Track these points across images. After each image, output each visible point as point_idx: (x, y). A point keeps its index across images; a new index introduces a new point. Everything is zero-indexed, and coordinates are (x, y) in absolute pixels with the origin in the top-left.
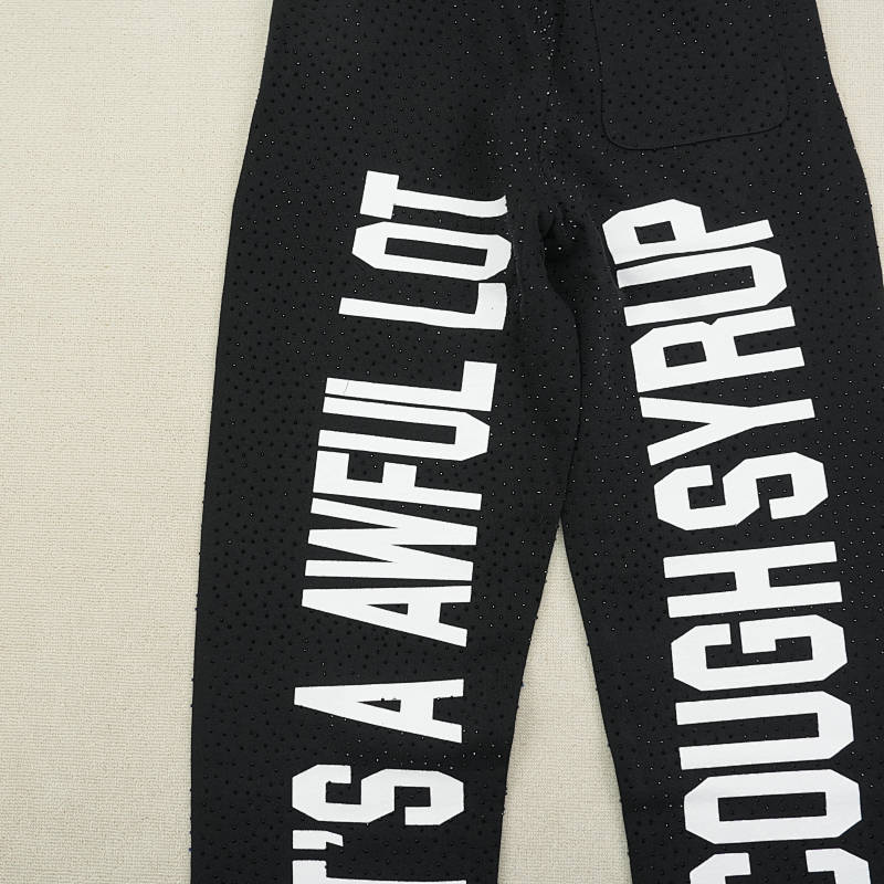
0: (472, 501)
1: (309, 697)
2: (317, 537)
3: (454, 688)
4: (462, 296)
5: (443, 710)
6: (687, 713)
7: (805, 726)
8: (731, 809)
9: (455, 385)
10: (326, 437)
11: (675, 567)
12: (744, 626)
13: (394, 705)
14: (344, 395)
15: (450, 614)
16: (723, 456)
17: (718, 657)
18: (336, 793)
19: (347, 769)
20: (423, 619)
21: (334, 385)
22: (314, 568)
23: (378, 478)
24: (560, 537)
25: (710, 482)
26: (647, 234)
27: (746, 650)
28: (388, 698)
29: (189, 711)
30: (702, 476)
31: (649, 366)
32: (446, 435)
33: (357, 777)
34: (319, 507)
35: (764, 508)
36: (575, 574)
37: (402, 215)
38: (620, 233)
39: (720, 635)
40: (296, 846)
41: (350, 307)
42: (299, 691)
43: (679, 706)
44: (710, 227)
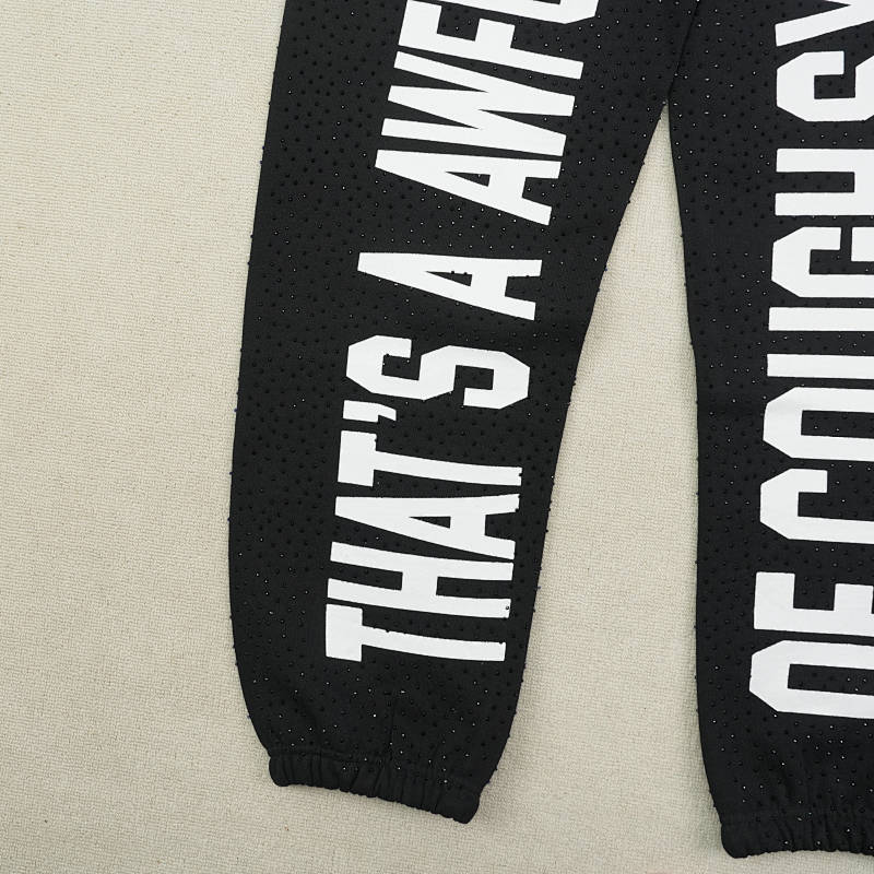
0: (572, 69)
1: (373, 264)
2: (398, 95)
3: (531, 268)
5: (516, 288)
6: (781, 319)
8: (815, 423)
11: (789, 160)
12: (857, 232)
13: (465, 279)
16: (859, 43)
17: (822, 263)
18: (393, 367)
19: (408, 342)
20: (505, 192)
22: (392, 128)
23: (470, 34)
24: (664, 118)
25: (841, 71)
27: (856, 257)
28: (459, 271)
29: (245, 270)
30: (832, 63)
33: (418, 351)
34: (403, 62)
39: (830, 239)
40: (346, 416)
42: (364, 257)
43: (773, 311)
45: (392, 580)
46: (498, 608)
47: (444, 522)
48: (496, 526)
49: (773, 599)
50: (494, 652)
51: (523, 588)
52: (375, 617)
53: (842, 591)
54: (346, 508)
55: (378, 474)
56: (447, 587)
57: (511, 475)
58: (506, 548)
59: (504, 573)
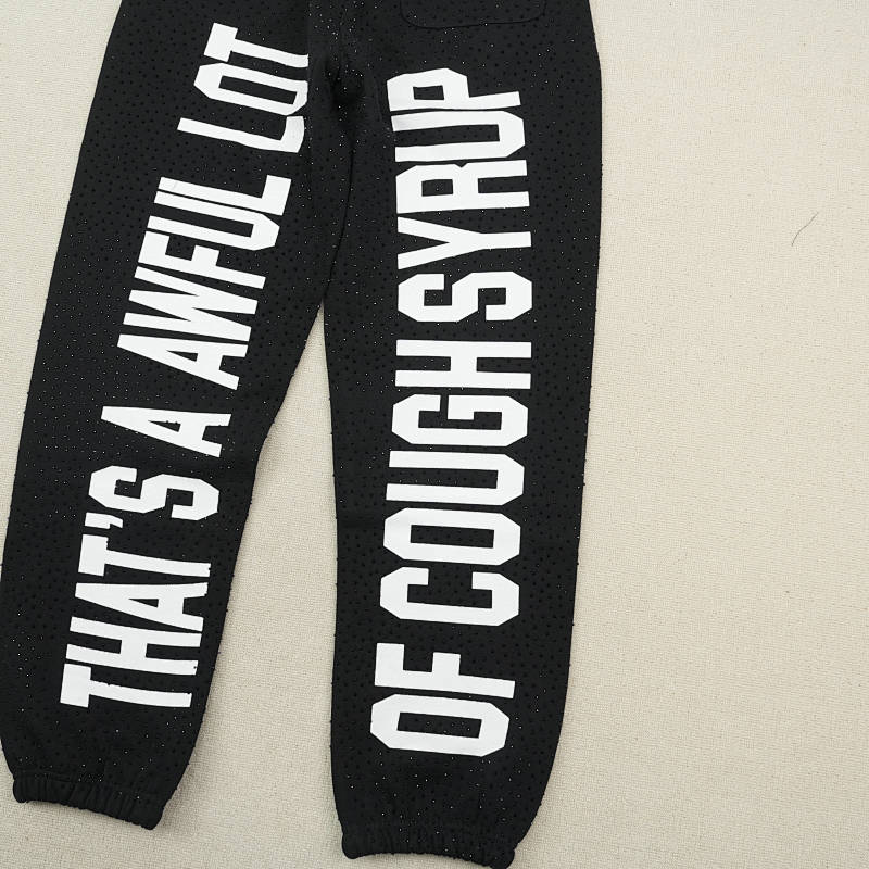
0: (257, 281)
1: (111, 414)
2: (136, 296)
3: (223, 420)
4: (274, 126)
5: (211, 434)
6: (398, 459)
7: (488, 479)
8: (420, 534)
9: (258, 193)
10: (154, 222)
11: (405, 348)
12: (451, 398)
13: (175, 427)
14: (172, 191)
15: (228, 364)
16: (454, 269)
17: (428, 420)
18: (123, 489)
19: (134, 471)
20: (207, 366)
21: (166, 183)
22: (131, 319)
23: (188, 256)
24: (320, 316)
25: (442, 287)
26: (420, 93)
27: (450, 416)
28: (172, 421)
29: (22, 416)
30: (436, 282)
31: (408, 193)
32: (245, 229)
33: (141, 478)
34: (141, 274)
35: (481, 311)
36: (327, 345)
37: (236, 59)
38: (400, 90)
39: (432, 403)
40: (87, 524)
41: (187, 125)
42: (106, 409)
43: (393, 454)
44: (473, 92)
45: (113, 646)
46: (188, 668)
47: (153, 603)
48: (191, 606)
49: (389, 661)
50: (182, 700)
51: (208, 653)
52: (100, 674)
53: (438, 657)
54: (84, 592)
55: (107, 567)
56: (154, 651)
57: (203, 569)
58: (197, 623)
59: (194, 641)
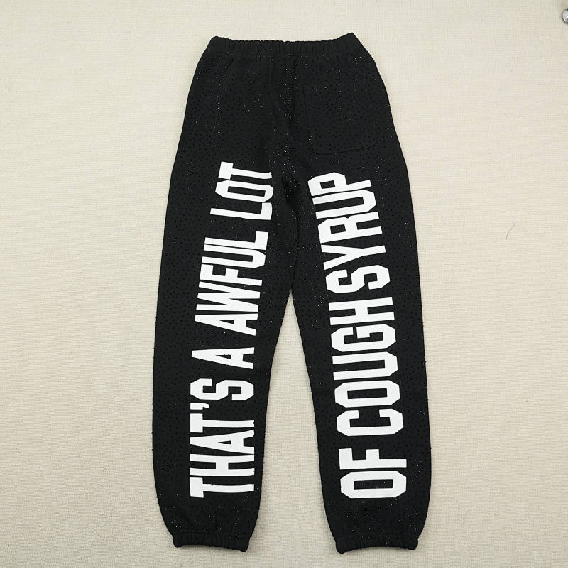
0: (259, 283)
1: (197, 354)
2: (201, 296)
3: (251, 351)
4: (256, 208)
6: (337, 360)
7: (380, 365)
8: (352, 395)
9: (253, 240)
10: (205, 259)
11: (333, 306)
12: (358, 328)
13: (229, 357)
14: (211, 244)
15: (250, 324)
16: (351, 266)
17: (348, 340)
18: (207, 389)
19: (211, 380)
20: (240, 326)
21: (208, 240)
22: (200, 307)
23: (223, 274)
24: (291, 296)
25: (346, 276)
26: (324, 185)
27: (359, 337)
28: (226, 354)
29: (153, 360)
30: (344, 273)
31: (324, 233)
32: (249, 258)
33: (215, 383)
34: (202, 285)
35: (366, 285)
36: (296, 309)
37: (234, 178)
38: (314, 185)
39: (349, 331)
40: (191, 408)
41: (215, 212)
42: (193, 352)
43: (334, 357)
44: (348, 182)
45: (212, 466)
46: (250, 472)
47: (229, 443)
48: (247, 442)
49: (345, 457)
50: (250, 488)
51: (258, 464)
52: (207, 480)
53: (368, 452)
54: (194, 441)
55: (204, 428)
56: (232, 466)
57: (251, 424)
58: (251, 450)
59: (251, 459)
